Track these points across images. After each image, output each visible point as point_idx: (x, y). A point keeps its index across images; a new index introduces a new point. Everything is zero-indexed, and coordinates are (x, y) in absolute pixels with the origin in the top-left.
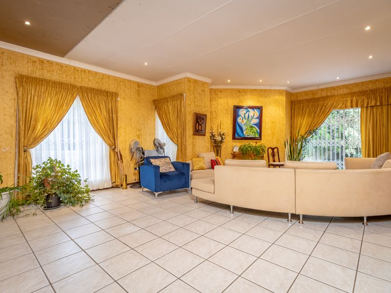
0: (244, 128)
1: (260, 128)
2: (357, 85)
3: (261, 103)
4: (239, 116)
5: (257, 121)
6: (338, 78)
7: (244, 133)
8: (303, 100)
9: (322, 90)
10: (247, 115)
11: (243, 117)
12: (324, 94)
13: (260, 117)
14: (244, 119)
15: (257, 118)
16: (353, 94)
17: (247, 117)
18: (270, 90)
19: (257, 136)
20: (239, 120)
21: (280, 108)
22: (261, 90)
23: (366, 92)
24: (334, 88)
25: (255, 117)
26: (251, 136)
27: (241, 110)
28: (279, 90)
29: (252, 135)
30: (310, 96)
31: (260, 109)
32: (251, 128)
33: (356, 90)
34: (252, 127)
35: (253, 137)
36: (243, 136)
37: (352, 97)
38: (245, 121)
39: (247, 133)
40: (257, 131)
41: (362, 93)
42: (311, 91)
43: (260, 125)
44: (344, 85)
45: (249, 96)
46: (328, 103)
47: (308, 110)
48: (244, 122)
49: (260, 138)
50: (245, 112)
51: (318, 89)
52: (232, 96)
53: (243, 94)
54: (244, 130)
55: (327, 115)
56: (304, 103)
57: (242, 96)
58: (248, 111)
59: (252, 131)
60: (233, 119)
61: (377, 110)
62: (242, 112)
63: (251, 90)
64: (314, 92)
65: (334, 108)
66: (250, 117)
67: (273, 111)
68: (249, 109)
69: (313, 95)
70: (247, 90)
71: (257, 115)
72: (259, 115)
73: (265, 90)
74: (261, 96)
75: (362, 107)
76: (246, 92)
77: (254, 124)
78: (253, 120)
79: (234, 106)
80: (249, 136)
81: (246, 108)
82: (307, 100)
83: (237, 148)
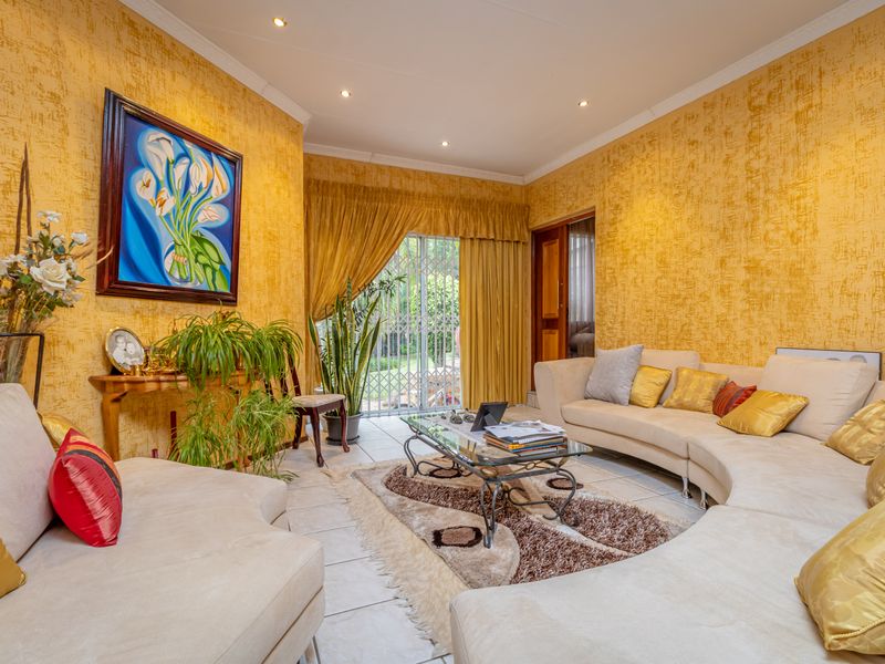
0: (166, 236)
1: (234, 251)
4: (139, 163)
5: (216, 215)
7: (167, 264)
8: (334, 184)
9: (380, 169)
10: (179, 171)
11: (162, 177)
12: (385, 183)
13: (233, 202)
14: (165, 189)
15: (220, 202)
16: (448, 200)
17: (178, 185)
18: (262, 103)
19: (222, 286)
20: (141, 187)
21: (292, 188)
23: (469, 202)
25: (213, 192)
26: (198, 286)
27: (153, 134)
28: (288, 117)
29: (200, 280)
30: (347, 178)
31: (233, 161)
32: (198, 247)
33: (449, 191)
34: (200, 240)
35: (204, 287)
36: (157, 280)
37: (448, 208)
38: (171, 203)
39: (179, 267)
40: (221, 263)
42: (351, 163)
43: (230, 235)
44: (427, 173)
46: (397, 210)
47: (346, 220)
48: (168, 208)
49: (230, 299)
50: (172, 157)
52: (91, 28)
53: (156, 55)
54: (165, 247)
55: (395, 245)
56: (335, 196)
57: (149, 59)
58: (186, 154)
59: (202, 259)
60: (98, 173)
61: (487, 248)
62: (156, 148)
63: (193, 54)
64: (358, 169)
65: (412, 228)
66: (192, 190)
67: (274, 190)
68: (188, 145)
69: (357, 176)
70: (174, 43)
71: (221, 187)
72: (228, 189)
73: (245, 89)
74: (231, 108)
75: (462, 238)
76: (169, 53)
77: (212, 230)
78: (206, 205)
79: (108, 91)
80: (189, 285)
81: (177, 132)
82: (344, 186)
83: (134, 348)
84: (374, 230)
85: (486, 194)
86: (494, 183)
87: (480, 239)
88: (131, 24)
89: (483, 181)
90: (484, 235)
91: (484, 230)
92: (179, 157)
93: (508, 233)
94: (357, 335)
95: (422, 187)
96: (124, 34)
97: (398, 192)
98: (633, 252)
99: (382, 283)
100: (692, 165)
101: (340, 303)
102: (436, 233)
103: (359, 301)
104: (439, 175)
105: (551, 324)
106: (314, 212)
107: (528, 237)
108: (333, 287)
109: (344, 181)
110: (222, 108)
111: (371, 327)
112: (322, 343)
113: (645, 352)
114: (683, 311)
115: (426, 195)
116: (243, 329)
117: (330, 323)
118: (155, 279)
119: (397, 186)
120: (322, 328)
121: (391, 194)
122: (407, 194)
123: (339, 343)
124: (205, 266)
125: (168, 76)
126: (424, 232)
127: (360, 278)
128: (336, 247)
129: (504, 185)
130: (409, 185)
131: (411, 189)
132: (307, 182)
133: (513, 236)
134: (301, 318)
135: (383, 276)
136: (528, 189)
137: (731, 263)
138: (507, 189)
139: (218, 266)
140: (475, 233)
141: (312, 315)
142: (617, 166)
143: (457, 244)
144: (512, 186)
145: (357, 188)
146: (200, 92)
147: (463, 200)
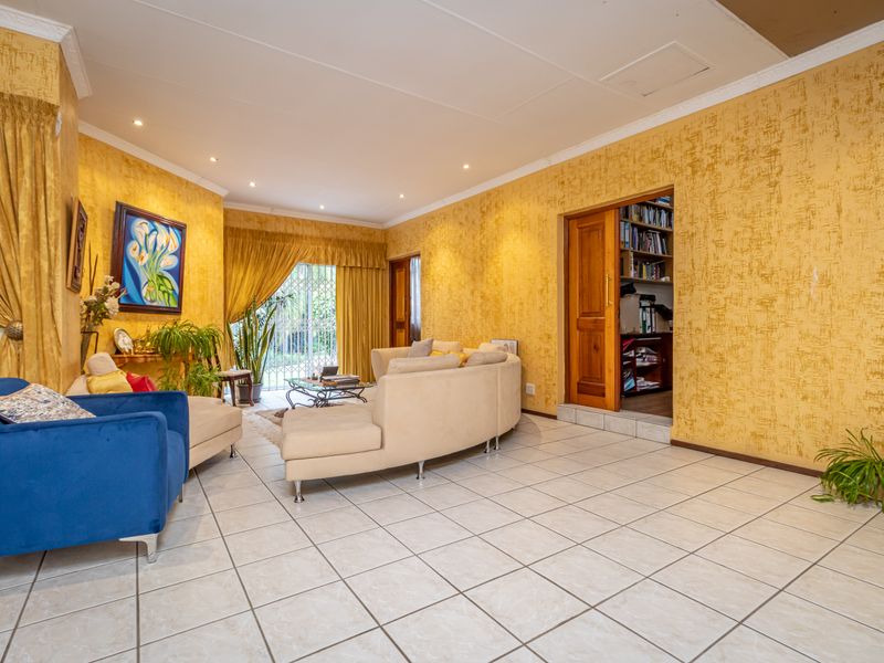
0: (144, 276)
1: (180, 282)
2: (330, 225)
3: (180, 213)
4: (131, 238)
5: (170, 261)
6: (322, 207)
7: (144, 292)
8: (245, 230)
9: (277, 218)
10: (151, 240)
11: (142, 244)
12: (281, 229)
13: (180, 253)
14: (144, 251)
15: (173, 254)
16: (328, 240)
17: (151, 247)
18: (197, 188)
19: (173, 304)
20: (132, 251)
22: (180, 179)
23: (343, 241)
24: (297, 221)
25: (169, 249)
26: (160, 304)
27: (139, 221)
28: (213, 194)
29: (161, 300)
30: (254, 226)
31: (181, 229)
32: (160, 281)
33: (329, 234)
34: (161, 277)
35: (163, 305)
36: (140, 302)
37: (327, 245)
38: (147, 257)
39: (151, 294)
40: (173, 289)
41: (339, 242)
42: (257, 215)
43: (178, 273)
44: (312, 221)
45: (152, 187)
46: (290, 247)
47: (253, 254)
48: (145, 261)
49: (177, 311)
50: (148, 232)
51: (271, 215)
52: (108, 169)
53: (139, 175)
54: (143, 282)
55: (288, 271)
56: (245, 237)
57: (136, 178)
58: (155, 230)
59: (162, 288)
60: (111, 245)
61: (356, 274)
62: (140, 228)
63: (158, 169)
64: (262, 219)
65: (300, 260)
66: (158, 249)
67: (204, 242)
68: (156, 224)
69: (261, 223)
70: (148, 165)
71: (174, 244)
72: (178, 246)
73: (187, 182)
74: (179, 195)
75: (338, 266)
76: (145, 172)
77: (168, 271)
78: (164, 257)
79: (117, 202)
80: (155, 304)
81: (151, 218)
82: (251, 231)
83: (128, 340)
84: (273, 260)
85: (356, 236)
86: (362, 228)
87: (351, 268)
88: (127, 161)
89: (354, 227)
90: (353, 265)
91: (353, 261)
92: (151, 232)
93: (371, 262)
94: (260, 333)
95: (309, 232)
96: (124, 168)
97: (291, 235)
98: (438, 283)
99: (278, 298)
100: (461, 236)
101: (248, 312)
102: (318, 262)
103: (261, 311)
104: (321, 223)
105: (401, 325)
106: (230, 248)
107: (386, 266)
108: (243, 300)
109: (251, 228)
110: (173, 197)
111: (269, 328)
112: (234, 338)
113: (434, 342)
114: (458, 319)
115: (311, 238)
116: (193, 329)
117: (241, 325)
118: (138, 301)
119: (290, 231)
120: (236, 328)
121: (286, 237)
122: (297, 236)
123: (247, 340)
124: (164, 292)
125: (145, 186)
126: (310, 262)
127: (262, 294)
128: (245, 273)
129: (369, 229)
130: (299, 230)
131: (300, 233)
132: (225, 228)
133: (374, 264)
134: (221, 322)
135: (279, 293)
136: (385, 232)
137: (476, 293)
138: (371, 232)
139: (171, 292)
140: (347, 263)
141: (229, 319)
142: (430, 229)
143: (334, 270)
144: (375, 231)
145: (260, 233)
146: (162, 190)
147: (338, 240)
